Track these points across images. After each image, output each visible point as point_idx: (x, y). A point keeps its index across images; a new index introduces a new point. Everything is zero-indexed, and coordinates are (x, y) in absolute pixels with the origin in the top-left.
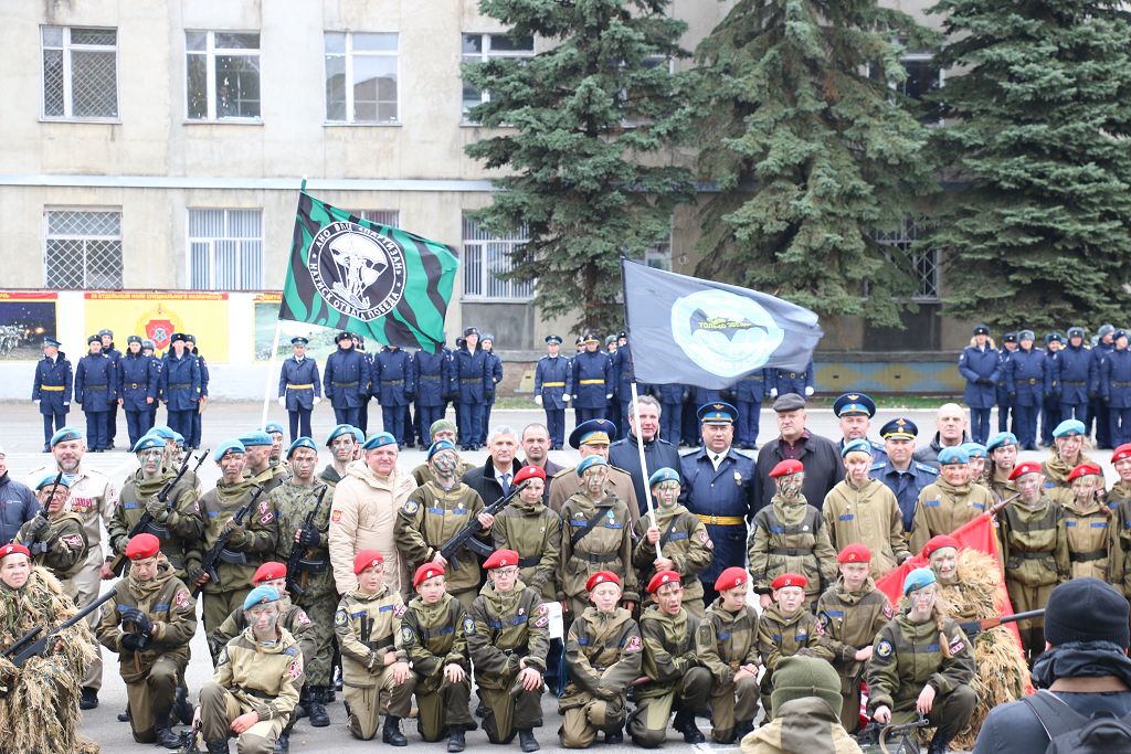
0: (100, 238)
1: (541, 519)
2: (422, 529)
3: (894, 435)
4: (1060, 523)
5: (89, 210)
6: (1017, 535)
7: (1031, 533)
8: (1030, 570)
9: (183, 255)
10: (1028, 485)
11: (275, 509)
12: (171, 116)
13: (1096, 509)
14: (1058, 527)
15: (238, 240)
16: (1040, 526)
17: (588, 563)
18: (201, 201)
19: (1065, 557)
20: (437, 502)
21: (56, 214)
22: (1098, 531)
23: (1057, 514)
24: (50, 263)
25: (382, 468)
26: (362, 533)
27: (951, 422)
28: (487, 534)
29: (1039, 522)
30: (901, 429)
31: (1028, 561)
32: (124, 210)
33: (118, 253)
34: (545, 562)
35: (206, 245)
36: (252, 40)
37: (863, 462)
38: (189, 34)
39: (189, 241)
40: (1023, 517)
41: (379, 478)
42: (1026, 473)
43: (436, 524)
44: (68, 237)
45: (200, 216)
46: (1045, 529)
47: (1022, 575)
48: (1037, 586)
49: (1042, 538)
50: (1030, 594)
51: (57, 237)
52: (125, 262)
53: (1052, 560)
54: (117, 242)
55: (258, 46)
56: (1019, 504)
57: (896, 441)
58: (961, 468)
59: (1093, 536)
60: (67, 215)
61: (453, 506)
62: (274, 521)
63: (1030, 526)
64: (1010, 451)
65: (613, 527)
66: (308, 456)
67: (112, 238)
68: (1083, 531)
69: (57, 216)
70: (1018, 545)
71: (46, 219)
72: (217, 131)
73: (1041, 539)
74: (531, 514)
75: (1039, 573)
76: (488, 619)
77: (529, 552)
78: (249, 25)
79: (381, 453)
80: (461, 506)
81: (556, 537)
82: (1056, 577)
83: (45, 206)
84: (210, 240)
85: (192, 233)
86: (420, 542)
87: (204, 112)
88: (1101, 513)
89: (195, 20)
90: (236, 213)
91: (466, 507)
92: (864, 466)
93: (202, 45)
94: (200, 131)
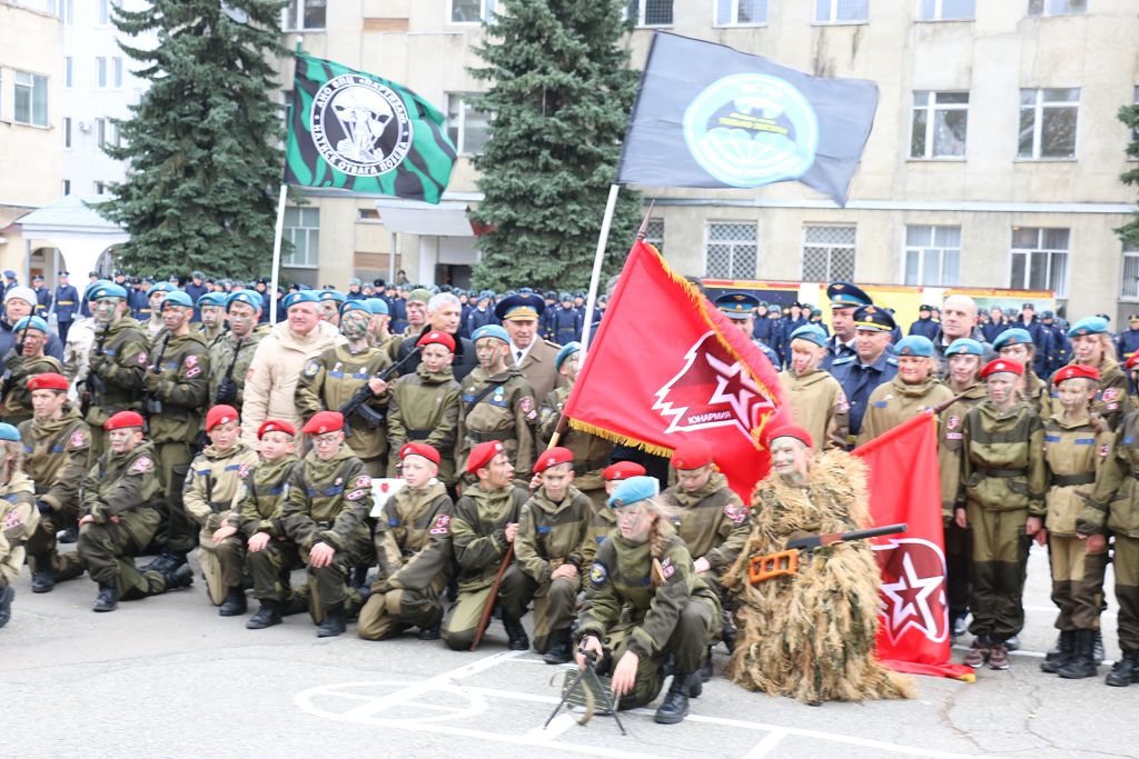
0: (840, 246)
1: (441, 390)
2: (322, 393)
3: (862, 325)
4: (1035, 436)
5: (835, 225)
6: (976, 447)
7: (994, 446)
8: (991, 490)
9: (898, 260)
10: (999, 386)
11: (207, 363)
12: (898, 156)
13: (1085, 422)
14: (1029, 441)
15: (942, 249)
16: (1008, 438)
17: (472, 441)
18: (915, 220)
19: (1038, 476)
20: (339, 364)
21: (810, 228)
22: (1083, 449)
23: (1031, 427)
24: (805, 263)
25: (297, 327)
26: (273, 393)
27: (953, 316)
28: (384, 401)
29: (1007, 433)
30: (869, 318)
31: (990, 480)
32: (858, 226)
33: (852, 257)
34: (434, 435)
35: (916, 254)
36: (963, 97)
37: (807, 353)
38: (915, 92)
39: (905, 249)
40: (987, 425)
41: (294, 338)
42: (999, 371)
43: (335, 388)
44: (818, 245)
45: (914, 230)
46: (1013, 441)
47: (978, 496)
48: (998, 510)
49: (1009, 452)
50: (990, 519)
51: (810, 245)
52: (857, 265)
53: (1022, 480)
54: (852, 250)
55: (966, 101)
56: (986, 410)
57: (862, 332)
58: (915, 361)
59: (1075, 455)
60: (818, 229)
61: (354, 369)
62: (200, 376)
63: (994, 437)
64: (1017, 351)
65: (497, 404)
66: (242, 310)
67: (848, 246)
68: (1065, 449)
69: (813, 229)
70: (977, 460)
71: (805, 231)
72: (931, 167)
73: (1004, 454)
74: (429, 383)
75: (1000, 495)
76: (302, 485)
77: (419, 422)
78: (961, 86)
79: (295, 311)
80: (363, 371)
81: (453, 411)
82: (1024, 502)
83: (805, 222)
84: (921, 249)
85: (908, 243)
86: (314, 404)
87: (923, 152)
88: (1091, 426)
89: (920, 84)
90: (942, 229)
91: (370, 373)
92: (808, 357)
93: (925, 103)
94: (918, 166)
